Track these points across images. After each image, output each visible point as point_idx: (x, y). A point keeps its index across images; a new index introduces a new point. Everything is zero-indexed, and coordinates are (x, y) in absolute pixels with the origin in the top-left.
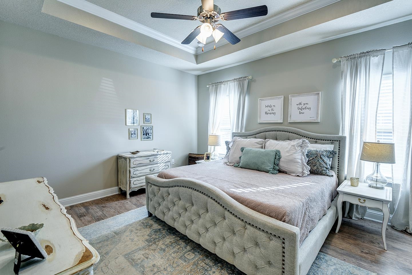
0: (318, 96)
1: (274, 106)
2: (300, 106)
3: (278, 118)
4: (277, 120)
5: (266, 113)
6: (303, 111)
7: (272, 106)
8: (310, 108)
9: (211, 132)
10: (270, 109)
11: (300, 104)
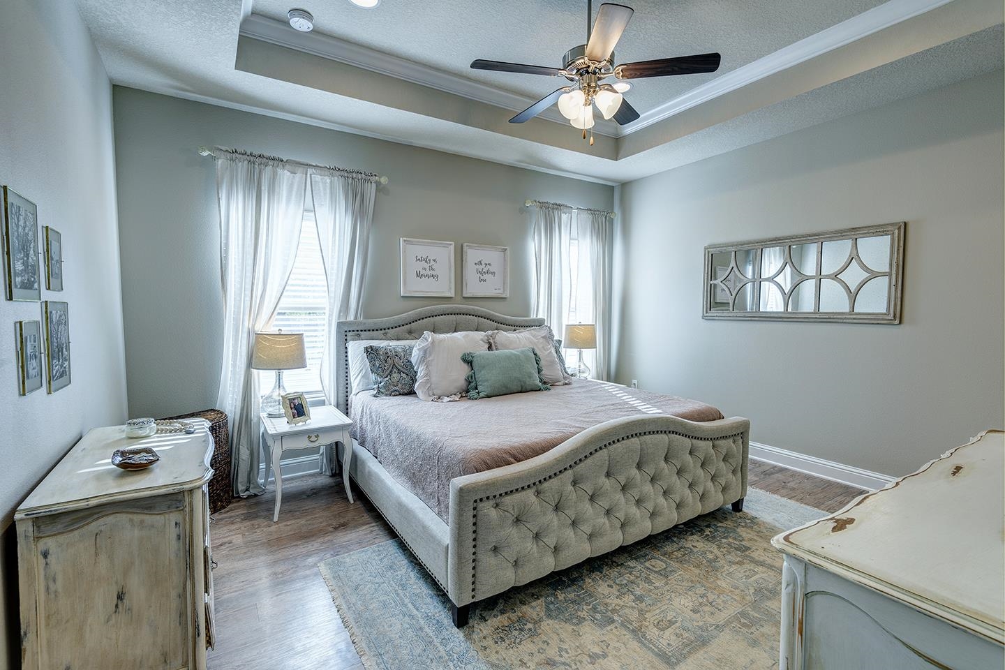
0: (505, 254)
1: (434, 260)
2: (480, 268)
3: (444, 287)
4: (443, 292)
5: (419, 275)
6: (485, 277)
7: (430, 260)
8: (494, 273)
9: (246, 324)
10: (427, 266)
11: (480, 263)
